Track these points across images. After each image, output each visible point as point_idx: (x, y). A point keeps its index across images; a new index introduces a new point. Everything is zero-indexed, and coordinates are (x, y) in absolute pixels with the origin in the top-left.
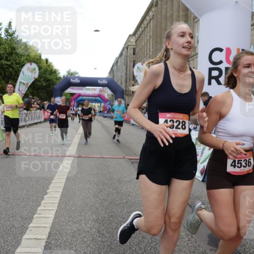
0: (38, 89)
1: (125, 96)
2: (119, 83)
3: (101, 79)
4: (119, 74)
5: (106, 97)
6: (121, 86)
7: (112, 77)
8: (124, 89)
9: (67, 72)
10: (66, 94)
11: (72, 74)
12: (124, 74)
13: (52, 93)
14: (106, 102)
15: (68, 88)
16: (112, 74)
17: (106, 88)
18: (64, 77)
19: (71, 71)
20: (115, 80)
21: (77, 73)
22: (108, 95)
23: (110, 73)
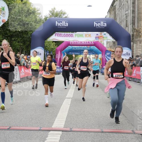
0: (12, 36)
1: (132, 43)
2: (123, 25)
3: (98, 20)
4: (124, 12)
5: (105, 46)
6: (127, 29)
7: (112, 17)
8: (131, 34)
9: (51, 12)
10: (50, 42)
11: (57, 15)
12: (130, 12)
13: (30, 42)
14: (105, 54)
15: (52, 35)
16: (113, 12)
17: (105, 33)
18: (46, 19)
19: (55, 11)
20: (118, 21)
21: (64, 14)
22: (107, 43)
23: (109, 11)
